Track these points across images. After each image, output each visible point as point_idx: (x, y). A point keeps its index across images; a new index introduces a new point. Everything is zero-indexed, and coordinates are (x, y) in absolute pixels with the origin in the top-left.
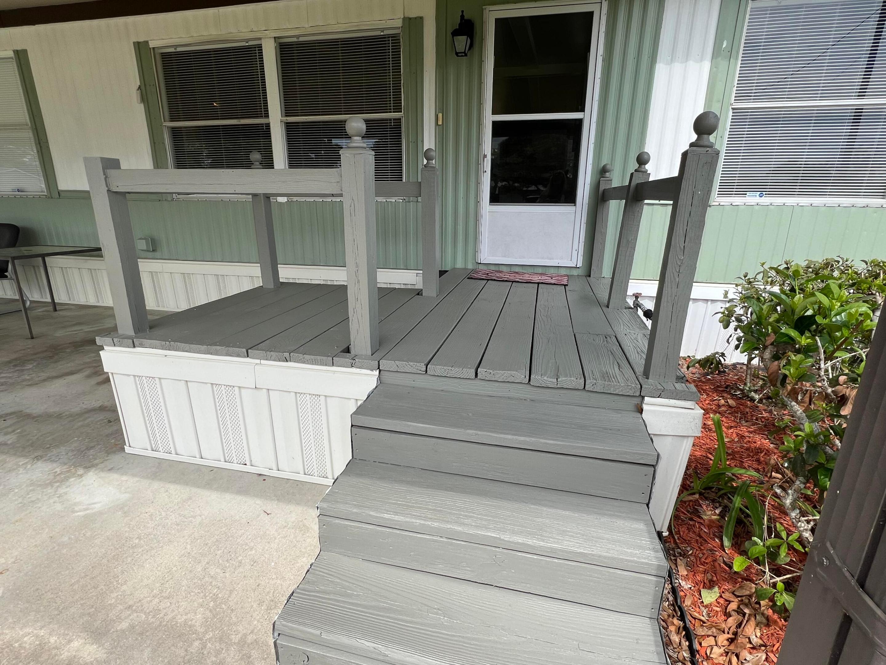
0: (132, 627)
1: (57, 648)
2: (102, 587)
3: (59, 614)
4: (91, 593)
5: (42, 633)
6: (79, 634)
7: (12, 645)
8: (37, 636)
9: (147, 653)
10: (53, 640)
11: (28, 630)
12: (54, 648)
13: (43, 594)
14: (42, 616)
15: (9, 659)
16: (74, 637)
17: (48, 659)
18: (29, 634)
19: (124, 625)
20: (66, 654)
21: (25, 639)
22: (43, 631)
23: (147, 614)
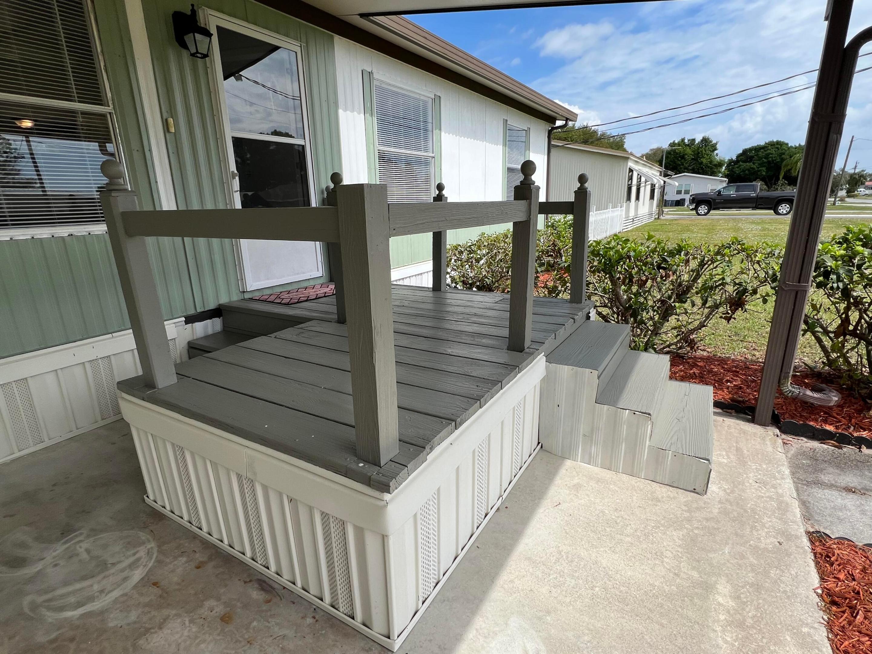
0: (694, 568)
1: (728, 612)
2: (660, 600)
3: (698, 623)
4: (668, 606)
5: (719, 629)
6: (711, 599)
7: (738, 648)
8: (723, 631)
9: (711, 555)
10: (722, 617)
11: (720, 641)
12: (729, 613)
13: (679, 648)
14: (703, 636)
15: (750, 643)
16: (715, 602)
17: (739, 613)
18: (723, 638)
19: (695, 574)
20: (731, 603)
21: (729, 639)
22: (717, 629)
23: (680, 562)
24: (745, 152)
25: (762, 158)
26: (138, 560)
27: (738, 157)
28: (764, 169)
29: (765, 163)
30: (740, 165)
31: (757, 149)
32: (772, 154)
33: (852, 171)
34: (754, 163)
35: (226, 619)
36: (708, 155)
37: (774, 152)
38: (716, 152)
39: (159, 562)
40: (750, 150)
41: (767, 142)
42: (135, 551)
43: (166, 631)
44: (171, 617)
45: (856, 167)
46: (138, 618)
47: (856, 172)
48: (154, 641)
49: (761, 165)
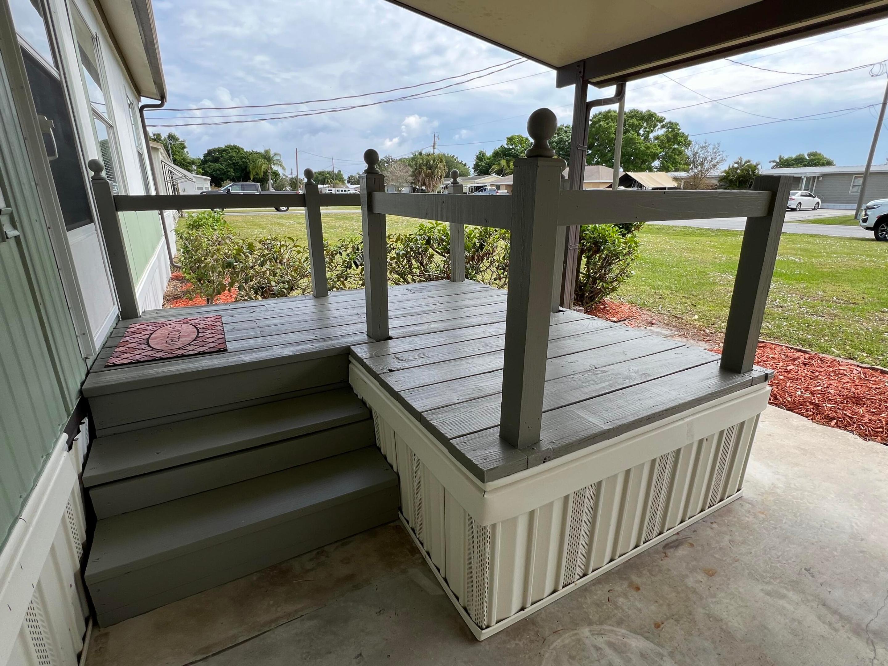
24: (210, 152)
25: (227, 160)
26: (611, 645)
27: (205, 156)
28: (232, 170)
29: (231, 164)
30: (210, 165)
31: (221, 151)
32: (234, 157)
33: (290, 176)
34: (222, 164)
35: (710, 573)
36: (179, 152)
37: (235, 155)
38: (186, 150)
39: (620, 623)
40: (214, 151)
41: (226, 145)
42: (592, 648)
43: (724, 615)
44: (707, 612)
45: (292, 173)
46: (708, 640)
47: (293, 177)
48: (736, 625)
49: (228, 165)
